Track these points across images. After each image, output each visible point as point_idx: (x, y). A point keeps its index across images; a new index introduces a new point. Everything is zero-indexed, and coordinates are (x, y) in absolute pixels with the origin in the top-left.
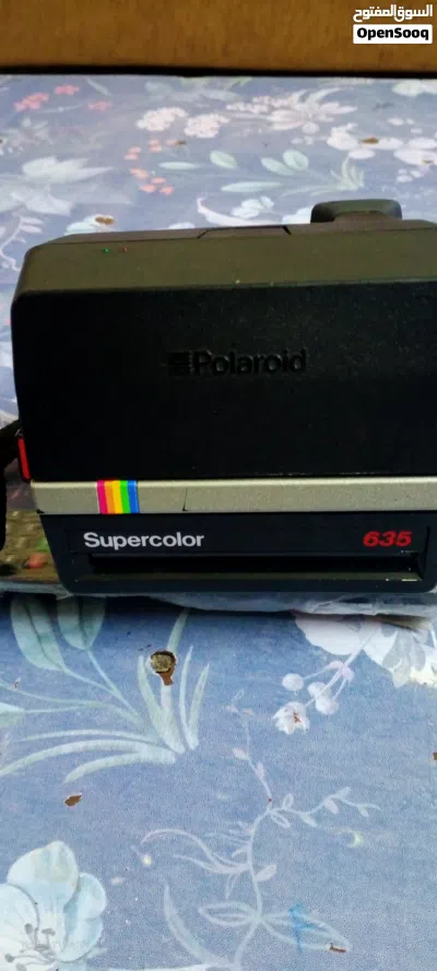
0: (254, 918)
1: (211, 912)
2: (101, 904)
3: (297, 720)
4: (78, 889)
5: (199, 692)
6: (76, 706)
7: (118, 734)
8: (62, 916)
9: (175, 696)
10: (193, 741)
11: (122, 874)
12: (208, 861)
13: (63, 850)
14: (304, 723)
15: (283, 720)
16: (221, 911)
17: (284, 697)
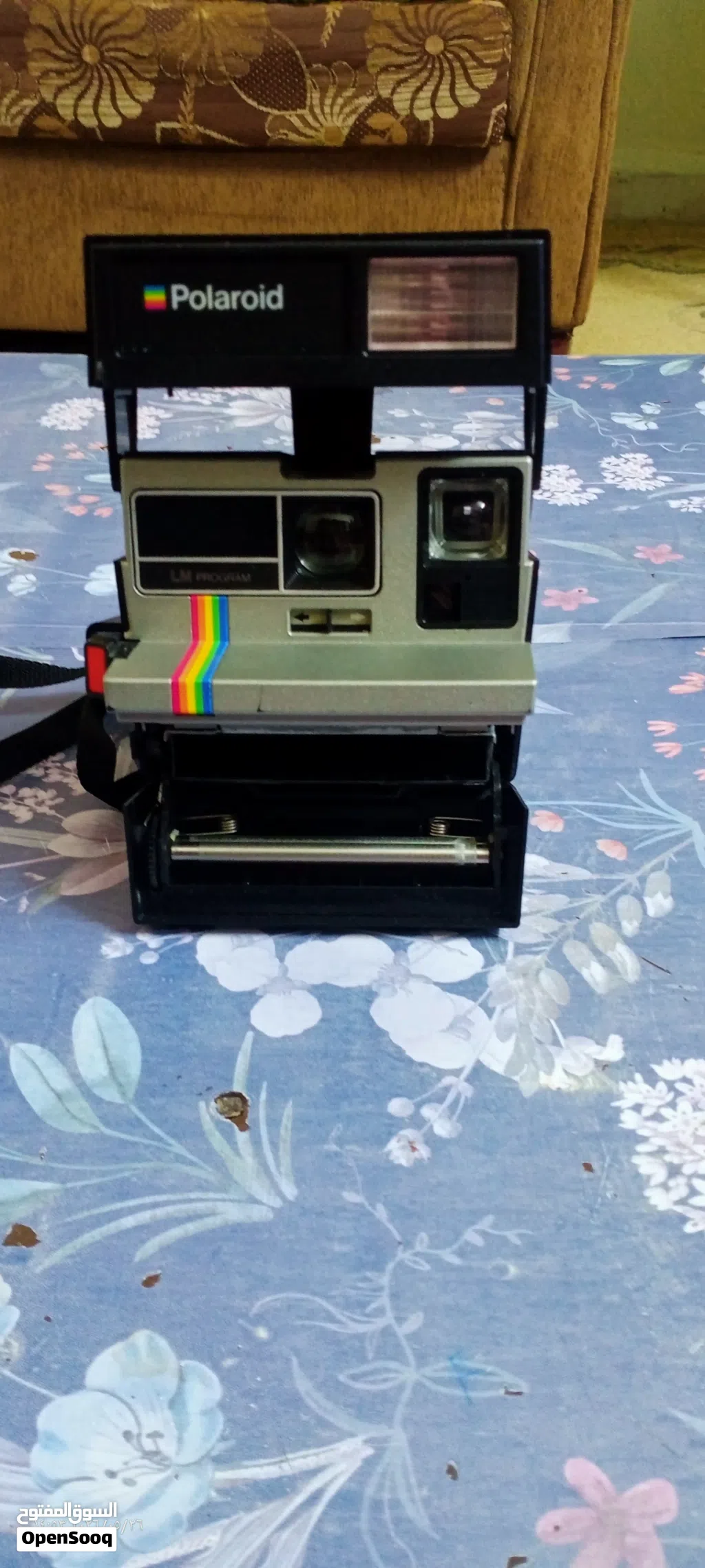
0: (409, 1375)
1: (354, 1378)
2: (216, 1391)
3: (414, 1149)
4: (182, 1379)
5: (285, 1132)
6: (128, 1171)
7: (193, 1196)
8: (168, 1414)
9: (256, 1143)
10: (290, 1191)
11: (234, 1353)
12: (338, 1322)
13: (151, 1339)
14: (424, 1152)
15: (396, 1150)
16: (365, 1374)
17: (393, 1126)
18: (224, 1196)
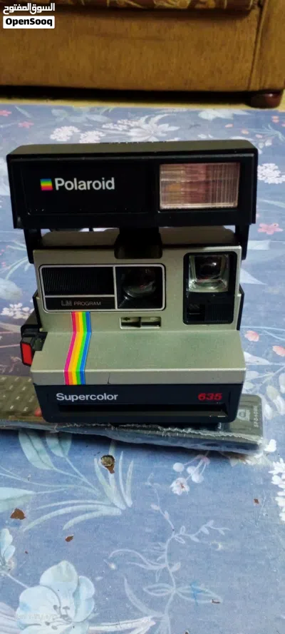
0: (173, 590)
1: (150, 590)
2: (92, 591)
3: (183, 487)
4: (79, 584)
5: (129, 476)
6: (64, 488)
7: (89, 501)
8: (72, 599)
9: (117, 479)
10: (129, 502)
11: (101, 574)
12: (145, 564)
13: (68, 565)
14: (187, 489)
15: (175, 488)
16: (154, 589)
17: (175, 476)
18: (101, 502)
